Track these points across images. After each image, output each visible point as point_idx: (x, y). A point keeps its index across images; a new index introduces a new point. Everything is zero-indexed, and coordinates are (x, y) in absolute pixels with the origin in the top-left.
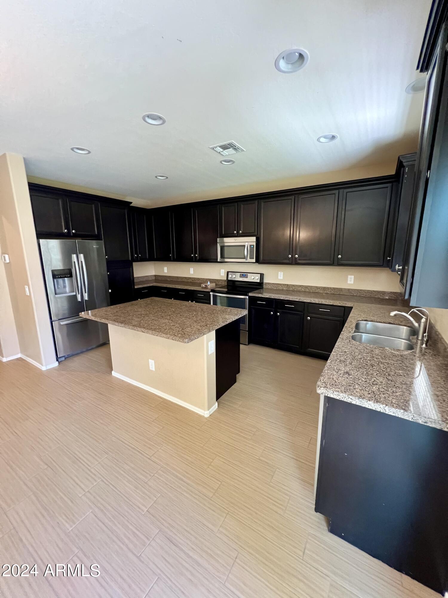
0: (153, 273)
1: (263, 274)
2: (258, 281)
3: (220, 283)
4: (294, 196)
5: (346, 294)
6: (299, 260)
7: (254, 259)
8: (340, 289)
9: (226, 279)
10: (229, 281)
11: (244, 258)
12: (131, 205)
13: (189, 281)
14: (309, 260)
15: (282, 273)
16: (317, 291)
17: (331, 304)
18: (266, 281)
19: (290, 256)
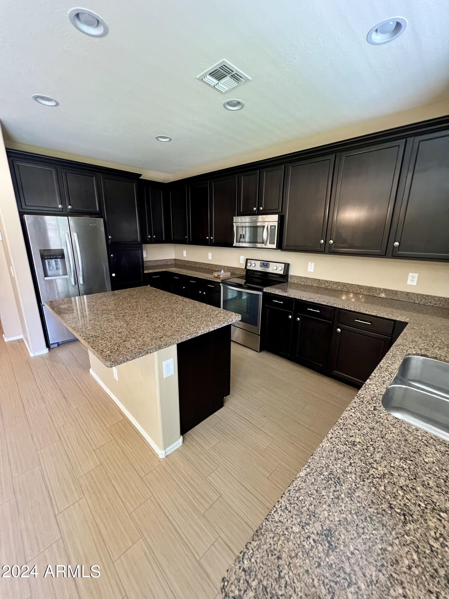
0: (173, 257)
1: (289, 264)
2: (281, 273)
3: (239, 272)
4: (334, 155)
5: (403, 300)
6: (335, 247)
7: (274, 244)
8: (394, 292)
9: (244, 268)
10: (248, 271)
11: (263, 243)
12: (140, 178)
13: (207, 268)
14: (350, 248)
15: (313, 263)
16: (359, 291)
17: (374, 314)
18: (291, 273)
19: (322, 241)
